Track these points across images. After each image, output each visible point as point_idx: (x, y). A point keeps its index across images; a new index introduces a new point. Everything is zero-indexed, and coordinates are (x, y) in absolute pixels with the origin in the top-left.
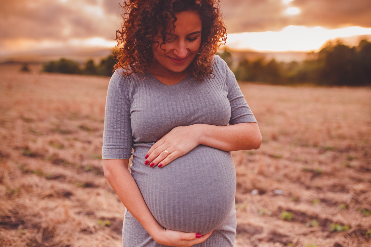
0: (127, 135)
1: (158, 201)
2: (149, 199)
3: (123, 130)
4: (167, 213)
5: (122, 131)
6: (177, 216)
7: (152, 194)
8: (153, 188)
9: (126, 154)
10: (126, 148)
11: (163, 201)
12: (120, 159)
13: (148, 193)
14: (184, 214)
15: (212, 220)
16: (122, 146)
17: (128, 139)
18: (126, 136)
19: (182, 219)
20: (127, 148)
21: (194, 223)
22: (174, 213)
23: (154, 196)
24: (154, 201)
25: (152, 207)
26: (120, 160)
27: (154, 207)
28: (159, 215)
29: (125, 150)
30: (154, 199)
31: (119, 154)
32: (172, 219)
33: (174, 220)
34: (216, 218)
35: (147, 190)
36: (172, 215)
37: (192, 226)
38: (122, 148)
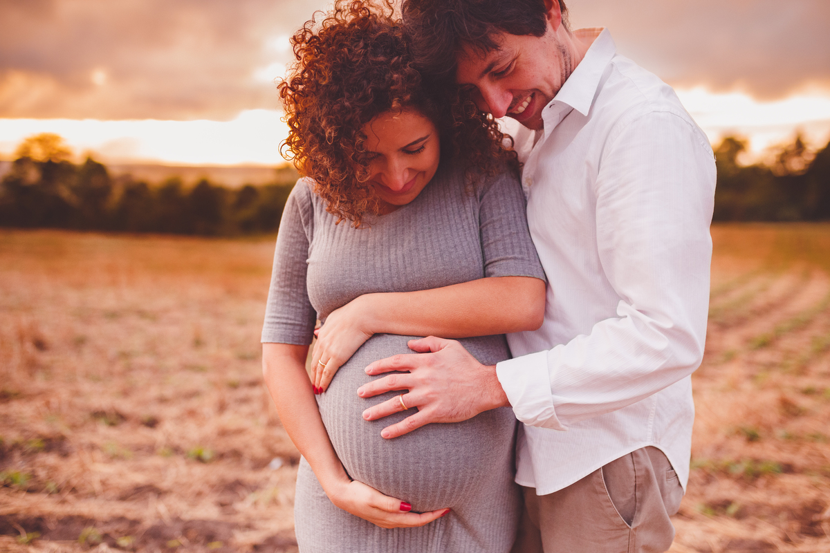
0: (301, 300)
1: (347, 434)
2: (334, 428)
3: (295, 290)
4: (363, 457)
5: (293, 292)
6: (381, 464)
7: (339, 420)
8: (339, 408)
9: (299, 337)
10: (298, 325)
11: (356, 433)
12: (284, 343)
13: (332, 415)
14: (393, 461)
15: (450, 480)
16: (291, 319)
17: (303, 308)
18: (300, 302)
19: (391, 470)
20: (301, 325)
21: (414, 481)
22: (376, 458)
23: (341, 423)
24: (342, 434)
25: (338, 443)
26: (285, 345)
27: (342, 444)
28: (350, 460)
29: (298, 328)
30: (341, 430)
31: (284, 334)
32: (373, 469)
33: (377, 472)
34: (460, 475)
35: (332, 411)
36: (372, 460)
37: (411, 486)
38: (291, 324)
